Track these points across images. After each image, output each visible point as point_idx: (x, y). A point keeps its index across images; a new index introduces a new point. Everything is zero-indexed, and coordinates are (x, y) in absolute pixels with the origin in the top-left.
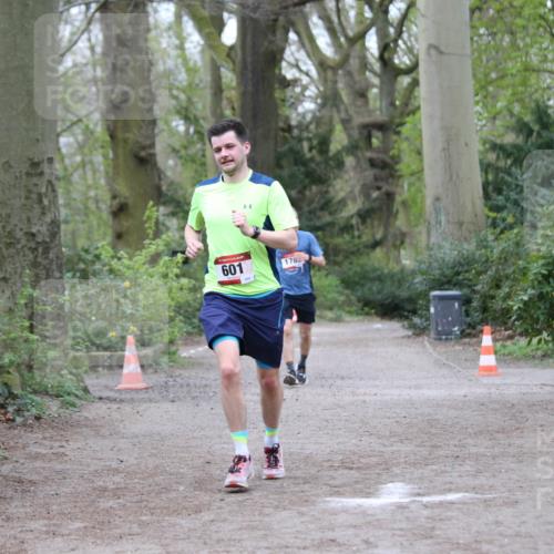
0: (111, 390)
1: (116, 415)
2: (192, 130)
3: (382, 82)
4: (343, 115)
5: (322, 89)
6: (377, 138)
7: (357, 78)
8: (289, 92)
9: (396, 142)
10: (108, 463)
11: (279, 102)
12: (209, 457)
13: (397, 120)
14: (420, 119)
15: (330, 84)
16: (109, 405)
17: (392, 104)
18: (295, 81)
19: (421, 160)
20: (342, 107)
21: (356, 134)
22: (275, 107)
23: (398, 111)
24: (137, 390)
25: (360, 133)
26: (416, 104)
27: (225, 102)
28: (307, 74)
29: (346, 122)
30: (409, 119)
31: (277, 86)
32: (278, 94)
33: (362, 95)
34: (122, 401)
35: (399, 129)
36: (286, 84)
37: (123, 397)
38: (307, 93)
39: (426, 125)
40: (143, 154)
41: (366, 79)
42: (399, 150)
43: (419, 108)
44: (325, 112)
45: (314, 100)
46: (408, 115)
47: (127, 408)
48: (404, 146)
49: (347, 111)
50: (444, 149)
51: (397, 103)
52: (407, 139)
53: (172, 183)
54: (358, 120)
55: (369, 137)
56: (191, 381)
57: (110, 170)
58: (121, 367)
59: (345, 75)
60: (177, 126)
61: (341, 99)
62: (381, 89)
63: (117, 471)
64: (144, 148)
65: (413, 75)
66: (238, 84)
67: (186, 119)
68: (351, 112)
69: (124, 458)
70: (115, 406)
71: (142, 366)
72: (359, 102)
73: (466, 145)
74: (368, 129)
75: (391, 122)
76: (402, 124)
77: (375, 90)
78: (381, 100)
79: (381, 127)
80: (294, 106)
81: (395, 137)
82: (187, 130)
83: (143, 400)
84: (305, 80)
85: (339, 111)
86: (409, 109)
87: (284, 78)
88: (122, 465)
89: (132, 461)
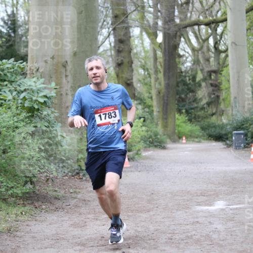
2: (146, 73)
3: (215, 55)
4: (201, 68)
5: (193, 58)
6: (214, 76)
7: (206, 54)
8: (181, 59)
9: (220, 77)
12: (153, 192)
13: (221, 69)
14: (229, 69)
15: (196, 56)
17: (219, 63)
18: (184, 55)
19: (229, 84)
20: (201, 65)
21: (206, 74)
22: (177, 64)
23: (221, 67)
26: (227, 63)
27: (158, 63)
28: (188, 53)
29: (202, 70)
30: (225, 69)
31: (177, 56)
32: (177, 60)
33: (208, 60)
35: (222, 72)
36: (180, 56)
38: (188, 60)
39: (231, 70)
40: (128, 82)
41: (209, 55)
42: (222, 80)
43: (228, 65)
44: (195, 66)
45: (190, 62)
46: (224, 67)
48: (223, 78)
49: (202, 66)
50: (237, 80)
51: (221, 63)
52: (224, 76)
53: (139, 92)
54: (206, 69)
55: (210, 76)
56: (146, 165)
59: (201, 53)
60: (141, 72)
61: (200, 63)
62: (214, 58)
64: (129, 80)
65: (226, 53)
66: (163, 56)
67: (144, 69)
68: (204, 66)
71: (129, 159)
72: (207, 63)
74: (210, 73)
75: (219, 70)
76: (222, 71)
78: (215, 62)
79: (215, 72)
80: (183, 64)
81: (219, 75)
82: (145, 73)
83: (128, 171)
84: (187, 55)
85: (199, 66)
86: (224, 65)
87: (180, 54)
89: (125, 193)
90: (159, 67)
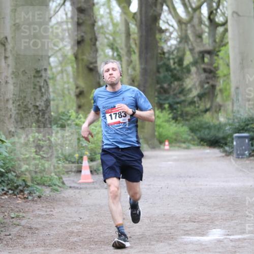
0: (76, 183)
1: (78, 195)
2: (115, 54)
3: (210, 30)
4: (190, 47)
5: (179, 33)
6: (207, 58)
7: (197, 28)
8: (163, 36)
9: (216, 60)
10: (74, 219)
11: (158, 40)
13: (217, 49)
14: (228, 49)
15: (184, 32)
16: (74, 191)
17: (215, 41)
18: (166, 30)
19: (229, 69)
20: (190, 43)
21: (197, 56)
22: (157, 42)
23: (217, 45)
24: (89, 183)
25: (199, 55)
26: (226, 41)
27: (132, 41)
28: (172, 26)
29: (192, 50)
30: (223, 49)
31: (157, 32)
32: (158, 36)
33: (199, 36)
34: (81, 188)
36: (162, 31)
37: (82, 186)
38: (172, 36)
39: (231, 51)
40: (91, 66)
41: (201, 29)
42: (218, 64)
43: (228, 43)
44: (182, 46)
45: (176, 39)
46: (223, 46)
47: (83, 192)
48: (221, 62)
49: (192, 44)
50: (240, 63)
51: (217, 40)
52: (222, 58)
54: (198, 49)
55: (203, 58)
57: (75, 74)
58: (81, 171)
59: (191, 27)
60: (108, 52)
61: (190, 40)
62: (209, 33)
63: (78, 223)
64: (91, 63)
65: (225, 26)
66: (138, 31)
67: (112, 49)
68: (194, 45)
69: (82, 217)
70: (77, 191)
71: (91, 171)
72: (199, 40)
73: (252, 61)
74: (203, 54)
75: (214, 50)
76: (219, 51)
77: (206, 34)
78: (209, 39)
79: (209, 52)
80: (166, 41)
81: (216, 58)
82: (113, 55)
83: (91, 188)
84: (171, 29)
85: (188, 44)
86: (223, 43)
87: (161, 28)
88: (81, 220)
89: (86, 218)
90: (133, 46)
